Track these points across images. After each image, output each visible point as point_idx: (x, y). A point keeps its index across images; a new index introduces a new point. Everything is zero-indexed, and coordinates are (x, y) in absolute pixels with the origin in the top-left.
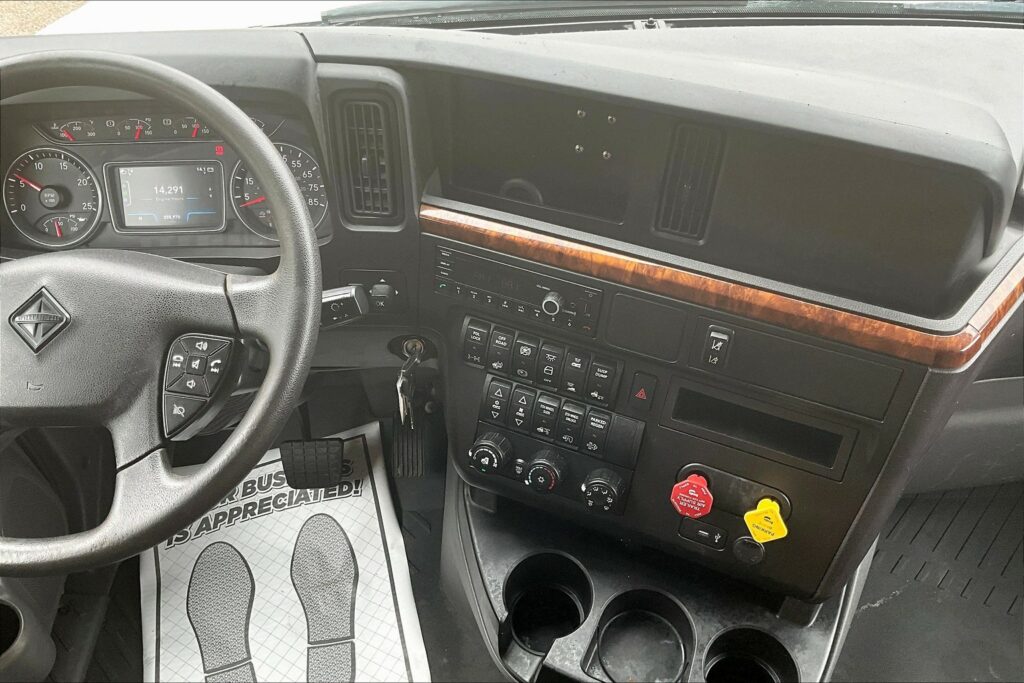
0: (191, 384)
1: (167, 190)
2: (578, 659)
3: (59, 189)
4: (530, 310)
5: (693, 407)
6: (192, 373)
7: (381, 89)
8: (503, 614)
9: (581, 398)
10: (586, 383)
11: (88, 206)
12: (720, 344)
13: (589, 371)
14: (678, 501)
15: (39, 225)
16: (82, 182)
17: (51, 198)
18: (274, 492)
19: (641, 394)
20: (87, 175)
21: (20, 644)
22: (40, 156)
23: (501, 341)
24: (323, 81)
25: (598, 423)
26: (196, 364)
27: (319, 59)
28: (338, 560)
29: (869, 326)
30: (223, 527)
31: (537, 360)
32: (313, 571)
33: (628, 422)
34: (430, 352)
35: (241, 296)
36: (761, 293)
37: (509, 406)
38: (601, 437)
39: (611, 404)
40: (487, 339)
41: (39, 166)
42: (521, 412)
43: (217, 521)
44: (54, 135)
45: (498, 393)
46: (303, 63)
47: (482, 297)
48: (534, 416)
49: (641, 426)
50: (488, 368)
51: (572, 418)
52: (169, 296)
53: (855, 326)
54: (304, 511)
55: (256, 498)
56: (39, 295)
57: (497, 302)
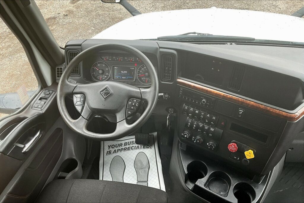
0: (132, 108)
1: (124, 72)
2: (203, 184)
3: (102, 70)
4: (199, 103)
5: (234, 127)
6: (133, 106)
7: (172, 54)
8: (186, 172)
9: (209, 124)
10: (210, 120)
11: (107, 74)
12: (241, 113)
13: (211, 117)
14: (230, 148)
15: (97, 77)
16: (107, 69)
17: (101, 72)
18: (131, 146)
19: (223, 123)
20: (108, 67)
21: (77, 169)
22: (99, 63)
23: (192, 109)
24: (160, 52)
25: (212, 129)
26: (133, 104)
27: (160, 48)
28: (145, 163)
29: (274, 111)
30: (119, 152)
31: (200, 114)
32: (139, 165)
33: (219, 130)
34: (175, 111)
35: (143, 92)
36: (251, 102)
37: (192, 124)
38: (213, 133)
39: (215, 126)
40: (189, 109)
41: (99, 65)
42: (195, 126)
43: (118, 151)
44: (103, 59)
45: (190, 121)
46: (157, 48)
47: (188, 99)
48: (198, 127)
49: (222, 131)
50: (188, 115)
51: (206, 128)
52: (129, 91)
53: (272, 110)
54: (138, 151)
55: (127, 147)
56: (106, 88)
57: (192, 100)
